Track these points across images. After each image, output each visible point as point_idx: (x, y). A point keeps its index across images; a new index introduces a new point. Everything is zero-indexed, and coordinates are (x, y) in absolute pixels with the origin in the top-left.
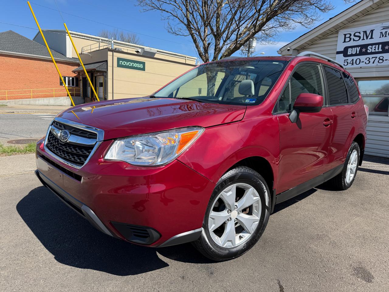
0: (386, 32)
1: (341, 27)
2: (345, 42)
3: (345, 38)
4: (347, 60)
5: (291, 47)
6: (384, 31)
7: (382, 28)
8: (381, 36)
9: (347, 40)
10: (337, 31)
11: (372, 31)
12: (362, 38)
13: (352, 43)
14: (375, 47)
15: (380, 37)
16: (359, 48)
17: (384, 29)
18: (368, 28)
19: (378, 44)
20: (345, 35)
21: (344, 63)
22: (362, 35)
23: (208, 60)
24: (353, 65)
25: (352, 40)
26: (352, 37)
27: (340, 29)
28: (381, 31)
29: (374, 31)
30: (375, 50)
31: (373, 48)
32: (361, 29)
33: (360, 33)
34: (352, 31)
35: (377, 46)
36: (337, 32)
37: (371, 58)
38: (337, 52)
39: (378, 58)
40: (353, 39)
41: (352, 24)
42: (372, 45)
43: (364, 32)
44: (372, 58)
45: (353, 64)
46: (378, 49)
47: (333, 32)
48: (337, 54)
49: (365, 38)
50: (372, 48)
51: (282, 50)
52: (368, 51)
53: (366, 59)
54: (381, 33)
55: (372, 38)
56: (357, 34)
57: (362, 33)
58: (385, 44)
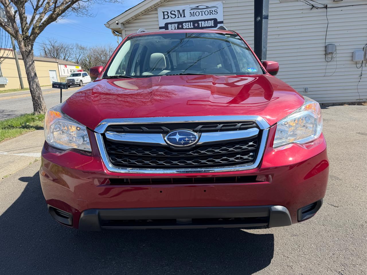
0: (194, 12)
1: (159, 6)
2: (164, 18)
3: (164, 15)
5: (119, 21)
6: (192, 11)
7: (190, 9)
8: (191, 16)
9: (166, 17)
10: (156, 8)
11: (184, 11)
12: (177, 16)
13: (170, 20)
15: (190, 16)
16: (177, 24)
17: (191, 10)
18: (181, 8)
19: (190, 22)
20: (164, 12)
22: (176, 13)
23: (18, 31)
25: (170, 17)
26: (169, 14)
27: (158, 7)
28: (190, 11)
29: (185, 11)
30: (188, 26)
31: (187, 25)
32: (176, 8)
33: (175, 11)
34: (169, 9)
35: (189, 23)
36: (156, 10)
38: (159, 27)
41: (167, 3)
42: (186, 22)
43: (178, 11)
46: (191, 26)
47: (152, 9)
48: (160, 29)
49: (179, 16)
50: (186, 25)
51: (110, 23)
52: (184, 27)
54: (191, 13)
55: (184, 16)
56: (173, 12)
57: (177, 12)
58: (194, 22)
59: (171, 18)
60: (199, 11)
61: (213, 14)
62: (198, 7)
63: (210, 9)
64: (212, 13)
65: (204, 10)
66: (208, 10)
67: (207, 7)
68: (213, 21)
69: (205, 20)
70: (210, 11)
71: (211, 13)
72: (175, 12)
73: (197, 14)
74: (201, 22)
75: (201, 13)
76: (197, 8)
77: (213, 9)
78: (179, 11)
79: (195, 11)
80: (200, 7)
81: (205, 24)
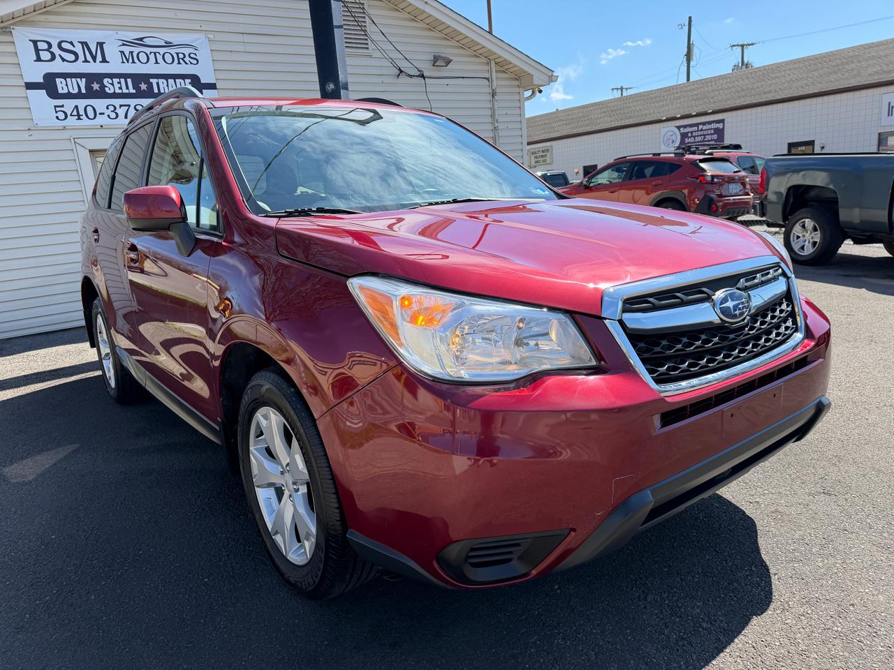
0: (131, 52)
1: (15, 21)
2: (39, 59)
3: (37, 51)
4: (63, 106)
6: (127, 50)
7: (121, 43)
8: (125, 60)
9: (45, 55)
10: (5, 27)
11: (101, 45)
12: (81, 58)
13: (57, 67)
14: (119, 83)
15: (123, 62)
16: (84, 80)
17: (124, 45)
18: (89, 37)
19: (125, 76)
20: (35, 42)
21: (57, 115)
22: (78, 49)
24: (79, 119)
25: (58, 58)
26: (55, 49)
27: (13, 24)
28: (121, 49)
29: (104, 45)
30: (120, 88)
31: (117, 86)
32: (73, 35)
33: (71, 43)
34: (50, 35)
35: (123, 81)
36: (7, 31)
37: (118, 107)
38: (26, 83)
39: (132, 107)
40: (60, 55)
41: (43, 18)
42: (112, 76)
43: (81, 43)
44: (121, 106)
45: (81, 117)
46: (127, 88)
48: (27, 89)
49: (89, 58)
50: (112, 84)
52: (107, 90)
53: (108, 108)
54: (122, 52)
55: (104, 60)
56: (66, 46)
57: (78, 45)
58: (137, 79)
59: (63, 60)
60: (148, 50)
61: (186, 63)
62: (141, 39)
63: (178, 51)
64: (183, 59)
65: (162, 51)
66: (173, 51)
67: (169, 45)
68: (190, 81)
69: (166, 77)
70: (177, 54)
71: (181, 61)
72: (74, 46)
73: (143, 57)
74: (156, 80)
75: (152, 57)
76: (140, 42)
77: (187, 51)
78: (84, 44)
79: (136, 50)
80: (147, 41)
81: (168, 86)
